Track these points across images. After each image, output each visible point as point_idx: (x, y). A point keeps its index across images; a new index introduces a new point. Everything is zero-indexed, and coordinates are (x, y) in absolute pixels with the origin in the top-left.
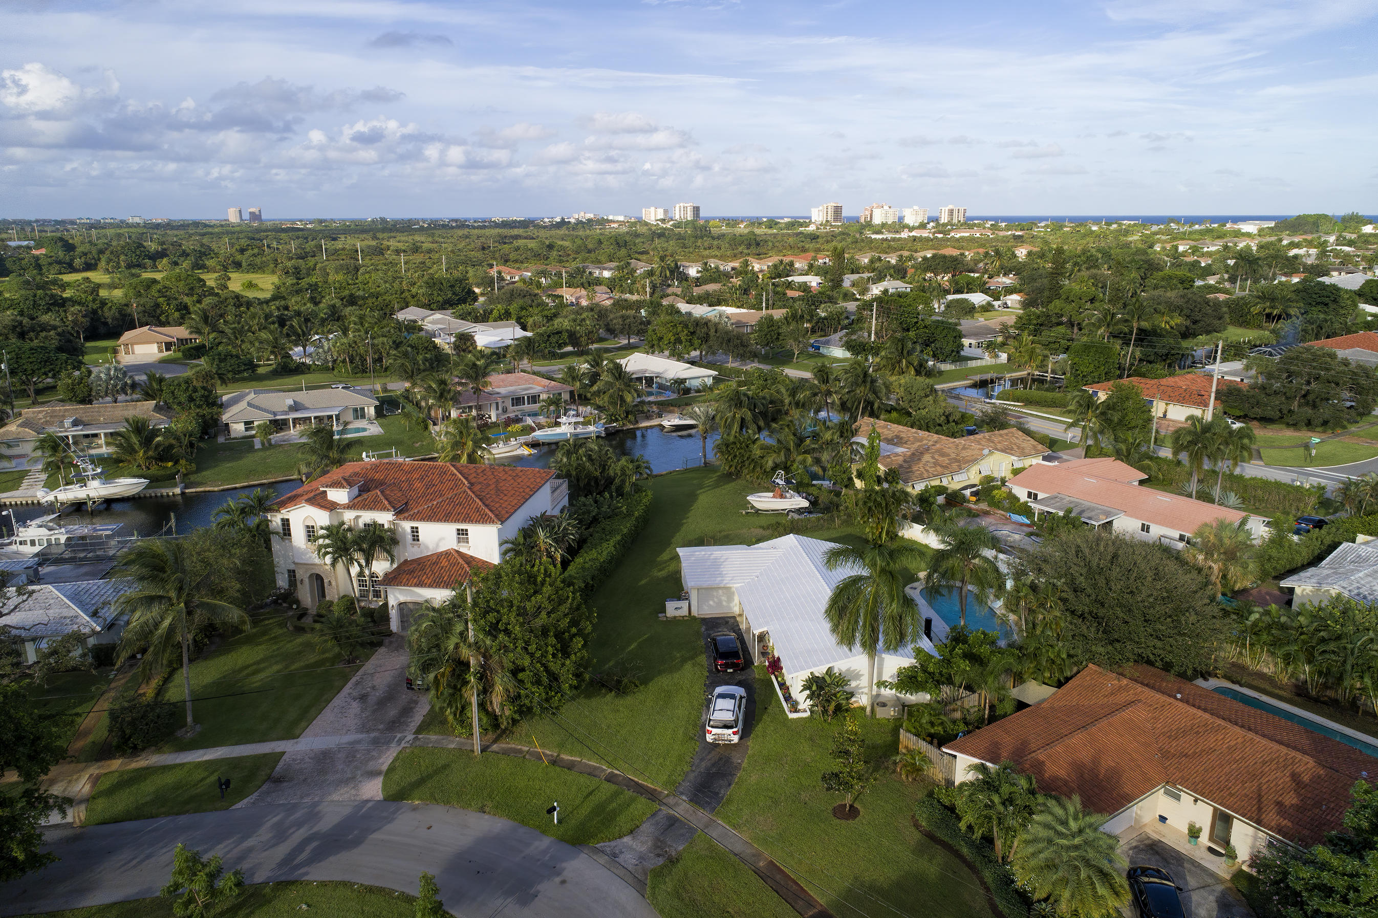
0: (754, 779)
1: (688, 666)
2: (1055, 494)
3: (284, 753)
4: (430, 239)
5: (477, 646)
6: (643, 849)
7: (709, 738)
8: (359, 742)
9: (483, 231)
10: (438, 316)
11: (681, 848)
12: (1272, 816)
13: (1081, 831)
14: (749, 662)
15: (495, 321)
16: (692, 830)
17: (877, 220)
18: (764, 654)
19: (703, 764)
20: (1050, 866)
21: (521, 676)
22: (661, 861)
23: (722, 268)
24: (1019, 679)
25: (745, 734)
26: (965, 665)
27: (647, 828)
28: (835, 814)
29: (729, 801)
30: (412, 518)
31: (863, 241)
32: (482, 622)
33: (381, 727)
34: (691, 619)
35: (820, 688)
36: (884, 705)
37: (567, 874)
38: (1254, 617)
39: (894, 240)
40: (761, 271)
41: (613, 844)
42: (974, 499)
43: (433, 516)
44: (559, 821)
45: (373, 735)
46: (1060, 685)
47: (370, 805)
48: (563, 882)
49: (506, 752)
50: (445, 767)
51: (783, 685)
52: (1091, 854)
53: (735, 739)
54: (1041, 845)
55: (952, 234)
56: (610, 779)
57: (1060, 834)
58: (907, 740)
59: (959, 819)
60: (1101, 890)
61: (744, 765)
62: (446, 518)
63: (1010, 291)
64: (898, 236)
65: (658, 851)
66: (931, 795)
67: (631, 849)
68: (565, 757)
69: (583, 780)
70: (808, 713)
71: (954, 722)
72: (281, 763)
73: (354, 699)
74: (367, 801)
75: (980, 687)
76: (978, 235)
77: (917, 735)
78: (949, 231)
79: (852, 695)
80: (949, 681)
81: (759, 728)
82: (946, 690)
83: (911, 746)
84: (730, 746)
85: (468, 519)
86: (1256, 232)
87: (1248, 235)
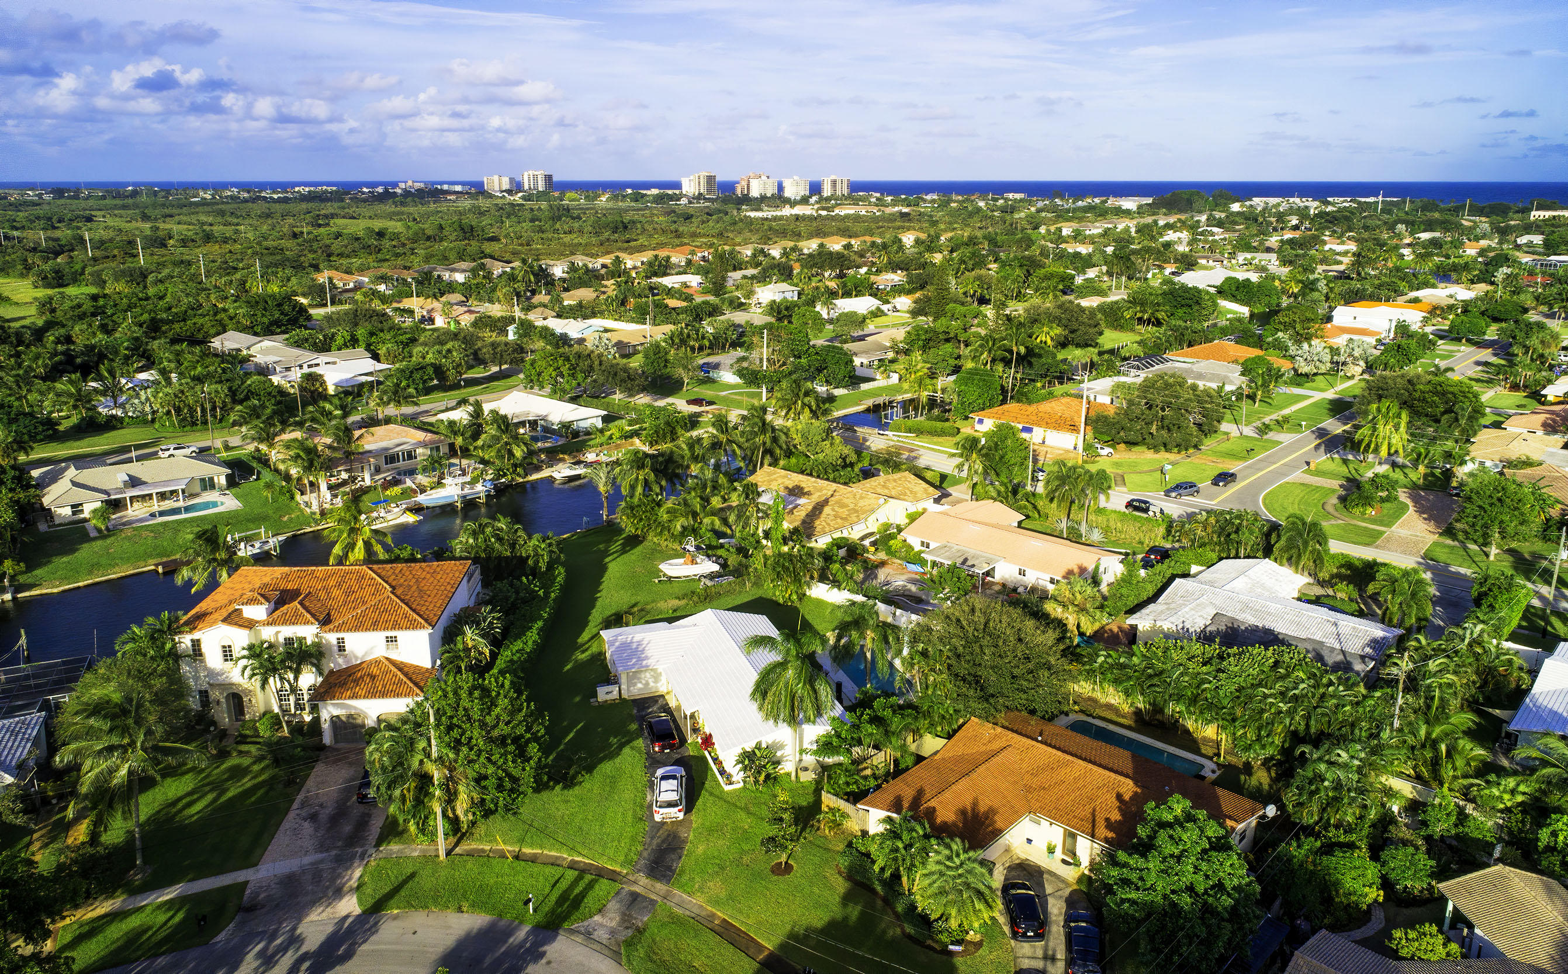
0: (700, 849)
1: (626, 750)
2: (945, 543)
3: (247, 882)
4: (219, 219)
5: (440, 760)
6: (614, 924)
7: (658, 818)
8: (321, 861)
9: (288, 206)
10: (267, 343)
11: (646, 919)
12: (1102, 831)
13: (962, 864)
14: (683, 741)
15: (340, 349)
16: (653, 902)
17: (755, 193)
18: (695, 730)
19: (655, 842)
20: (942, 892)
21: (483, 783)
22: (630, 933)
23: (590, 266)
24: (917, 733)
25: (688, 810)
26: (872, 729)
27: (613, 906)
28: (773, 872)
29: (683, 871)
30: (338, 629)
31: (741, 220)
32: (447, 739)
33: (340, 844)
34: (622, 702)
35: (752, 761)
36: (806, 769)
37: (549, 955)
38: (1101, 659)
39: (775, 219)
40: (635, 268)
41: (586, 923)
42: (873, 549)
43: (358, 626)
44: (535, 910)
45: (334, 852)
46: (949, 737)
47: (350, 920)
48: (549, 963)
49: (470, 854)
50: (413, 875)
51: (716, 760)
52: (971, 879)
53: (681, 816)
54: (935, 877)
55: (837, 211)
56: (572, 865)
57: (948, 867)
58: (828, 800)
59: (873, 862)
60: (980, 906)
61: (691, 837)
62: (375, 626)
63: (898, 290)
64: (779, 213)
65: (627, 924)
66: (850, 845)
67: (601, 925)
68: (527, 850)
69: (549, 870)
70: (741, 785)
71: (865, 778)
72: (248, 892)
73: (305, 820)
74: (347, 917)
75: (885, 746)
76: (864, 213)
77: (836, 795)
78: (833, 207)
79: (778, 763)
80: (860, 743)
81: (699, 803)
82: (857, 751)
83: (832, 805)
84: (678, 823)
85: (396, 626)
86: (1135, 209)
87: (1128, 213)
